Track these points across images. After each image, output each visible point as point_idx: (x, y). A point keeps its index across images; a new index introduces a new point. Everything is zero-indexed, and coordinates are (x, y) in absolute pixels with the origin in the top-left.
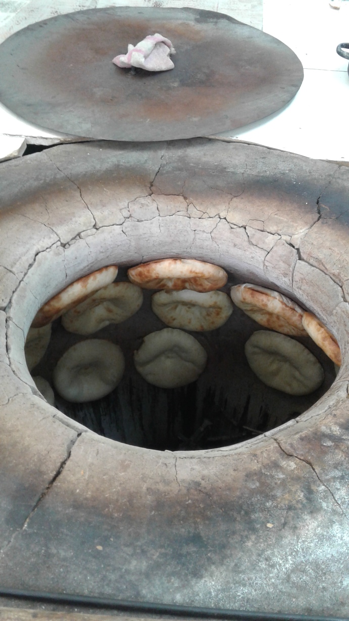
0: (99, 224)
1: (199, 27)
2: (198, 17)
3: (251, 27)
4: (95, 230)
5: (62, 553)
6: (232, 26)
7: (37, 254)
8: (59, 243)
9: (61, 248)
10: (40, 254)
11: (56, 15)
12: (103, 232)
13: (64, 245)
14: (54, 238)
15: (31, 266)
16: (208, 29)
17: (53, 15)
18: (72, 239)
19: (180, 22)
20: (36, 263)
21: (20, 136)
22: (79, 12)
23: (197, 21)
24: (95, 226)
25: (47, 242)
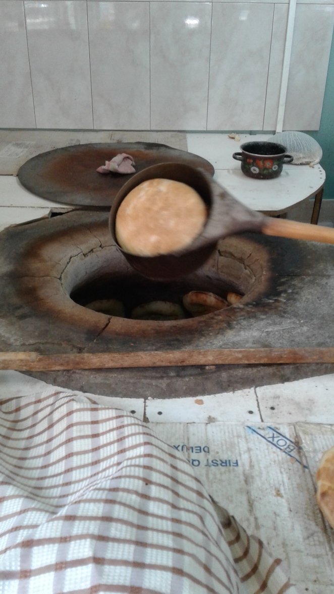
0: (103, 245)
1: (147, 152)
2: (146, 147)
3: (179, 150)
4: (101, 248)
5: (115, 347)
6: (168, 150)
7: (71, 258)
8: (82, 254)
9: (83, 257)
10: (72, 258)
11: (54, 149)
12: (106, 249)
13: (85, 255)
14: (79, 251)
15: (68, 263)
16: (153, 152)
17: (52, 149)
18: (90, 252)
19: (135, 150)
20: (71, 262)
21: (48, 208)
22: (69, 147)
23: (146, 149)
24: (100, 246)
25: (75, 252)
